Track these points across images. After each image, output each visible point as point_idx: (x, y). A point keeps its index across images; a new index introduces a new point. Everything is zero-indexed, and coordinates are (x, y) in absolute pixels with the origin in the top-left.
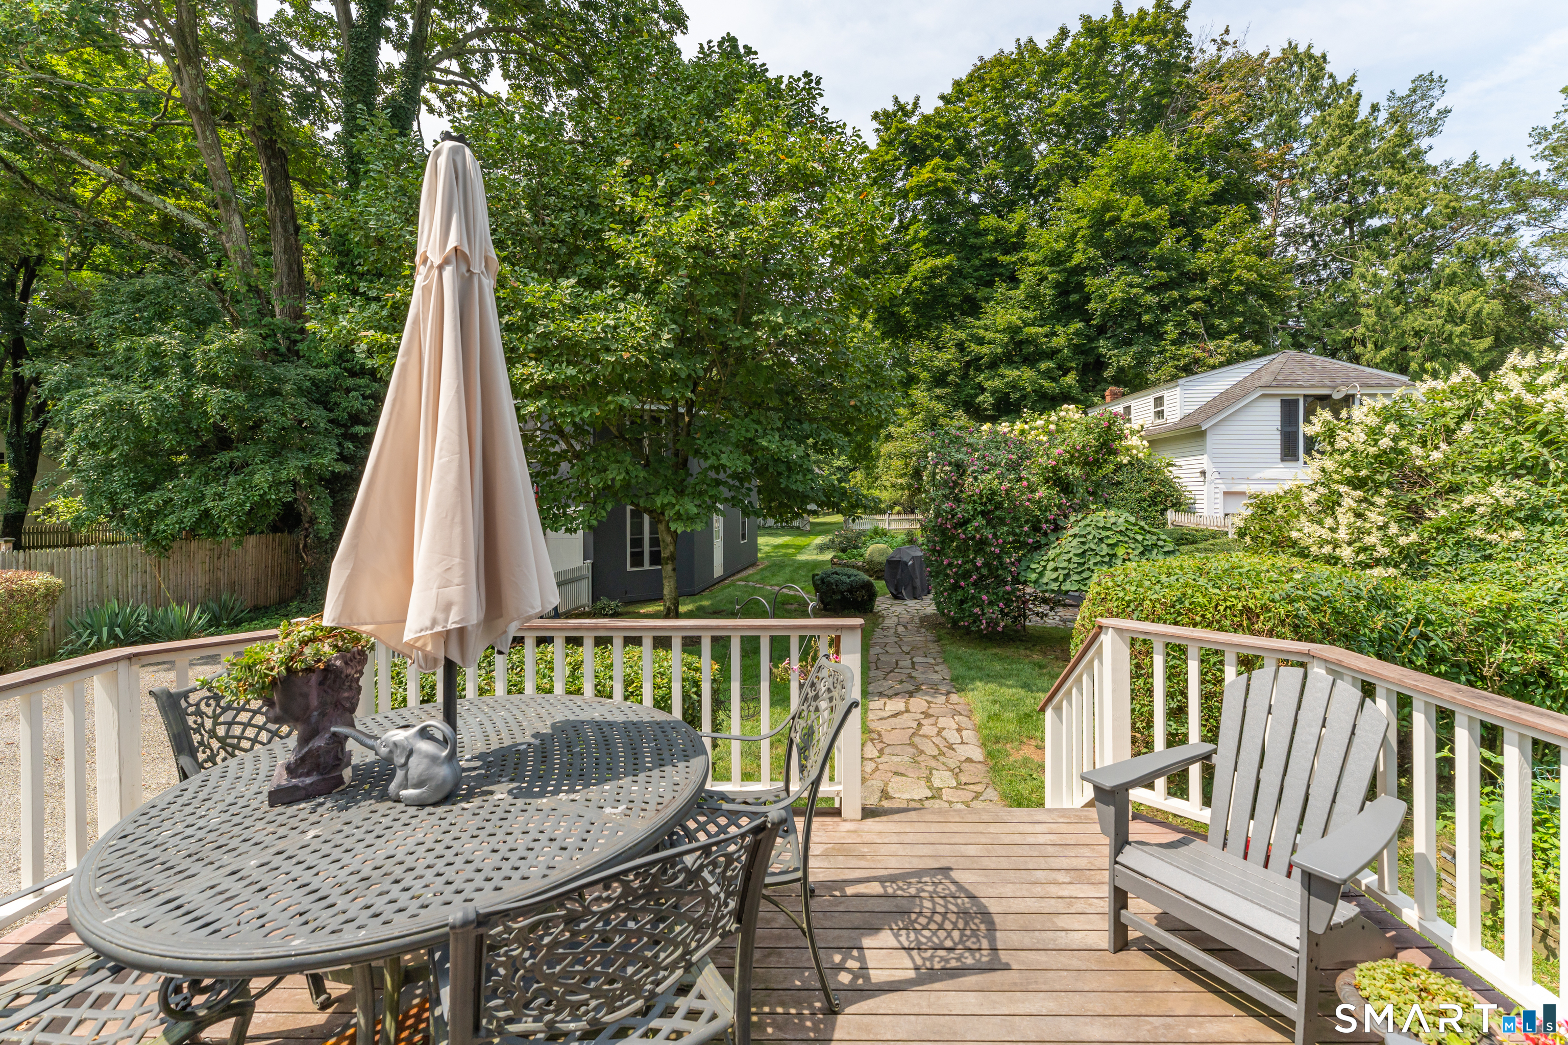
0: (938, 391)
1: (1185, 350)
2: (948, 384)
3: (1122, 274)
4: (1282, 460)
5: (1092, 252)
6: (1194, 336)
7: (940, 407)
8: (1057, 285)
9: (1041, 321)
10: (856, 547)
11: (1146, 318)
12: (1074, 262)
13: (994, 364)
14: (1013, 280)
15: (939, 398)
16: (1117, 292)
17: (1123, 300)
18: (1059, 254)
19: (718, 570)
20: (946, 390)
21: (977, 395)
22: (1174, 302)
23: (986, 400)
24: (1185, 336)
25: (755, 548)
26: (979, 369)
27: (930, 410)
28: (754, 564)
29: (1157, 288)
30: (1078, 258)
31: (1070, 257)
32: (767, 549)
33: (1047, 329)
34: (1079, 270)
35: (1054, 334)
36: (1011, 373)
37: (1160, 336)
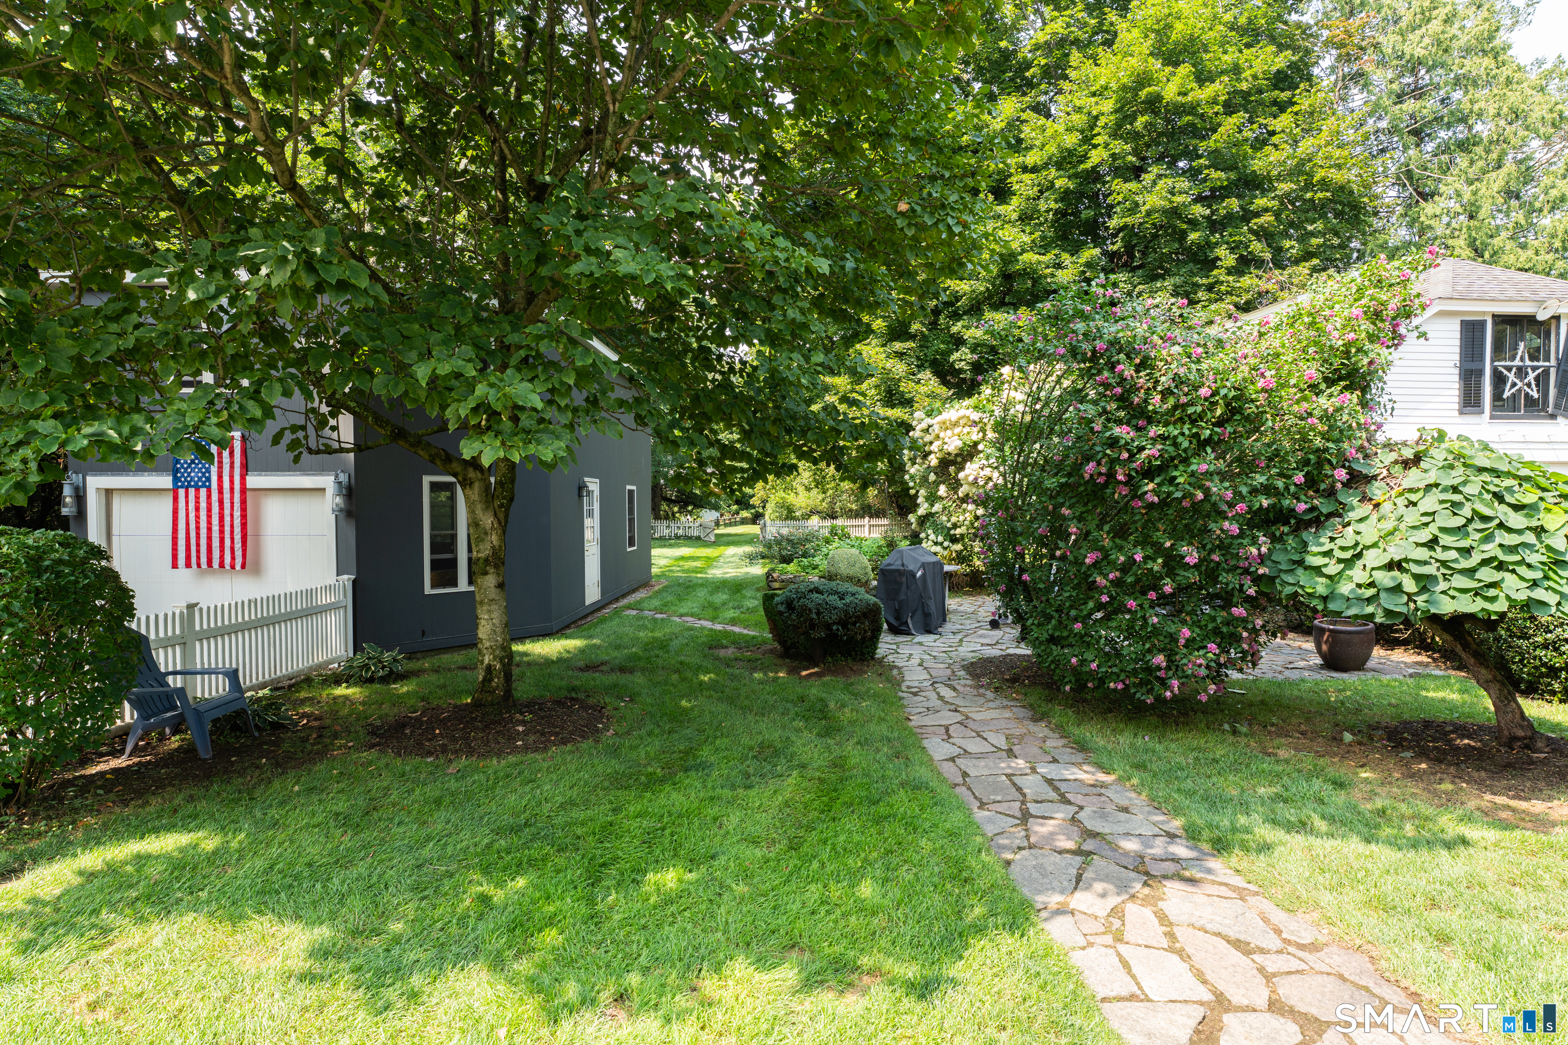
0: (898, 346)
1: (1246, 281)
2: (912, 337)
3: (1160, 176)
4: (1461, 413)
5: (1118, 146)
6: (1260, 263)
7: (899, 368)
8: (1065, 196)
9: (1044, 247)
10: (805, 555)
11: (1193, 236)
12: (1088, 165)
13: (975, 309)
14: (1002, 193)
15: (900, 355)
16: (1154, 200)
17: (1165, 212)
18: (1071, 152)
19: (592, 593)
20: (911, 345)
21: (951, 352)
22: (1230, 217)
23: (962, 358)
24: (1246, 263)
25: (647, 562)
26: (956, 316)
27: (887, 372)
28: (646, 583)
29: (1210, 198)
30: (1096, 156)
31: (1085, 157)
32: (663, 562)
33: (1048, 258)
34: (1094, 175)
35: (1059, 266)
36: (999, 319)
37: (1211, 264)
